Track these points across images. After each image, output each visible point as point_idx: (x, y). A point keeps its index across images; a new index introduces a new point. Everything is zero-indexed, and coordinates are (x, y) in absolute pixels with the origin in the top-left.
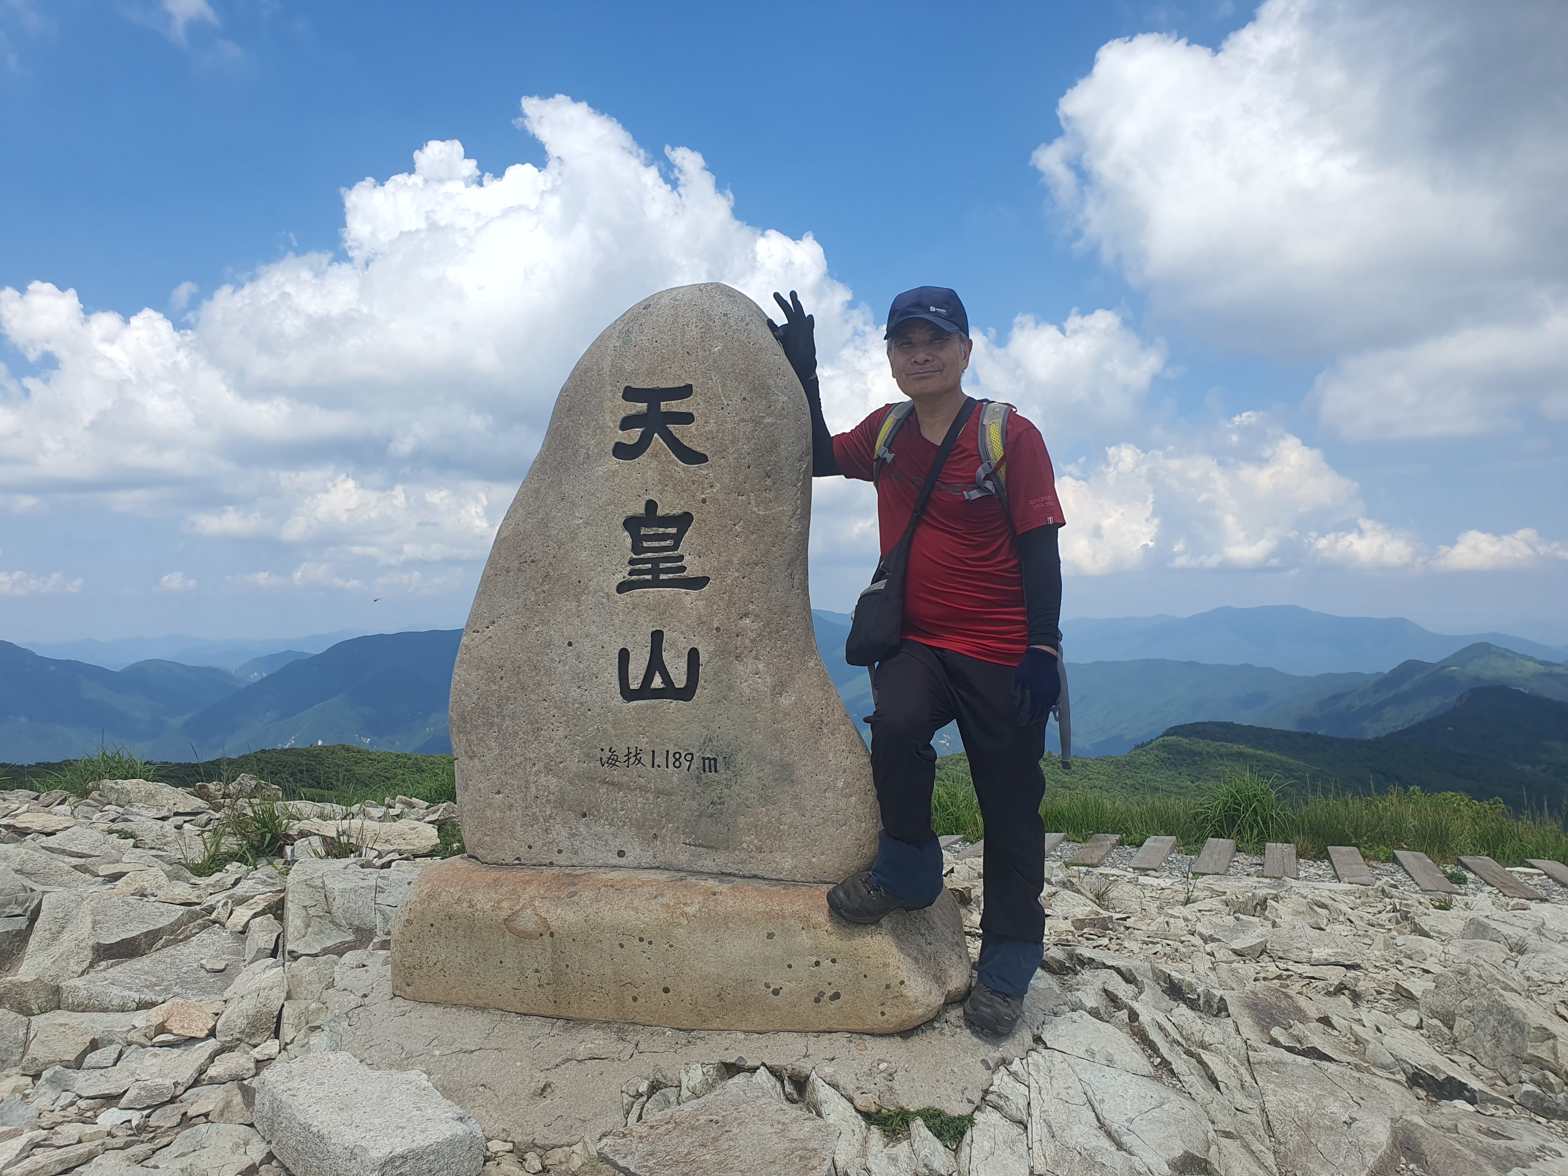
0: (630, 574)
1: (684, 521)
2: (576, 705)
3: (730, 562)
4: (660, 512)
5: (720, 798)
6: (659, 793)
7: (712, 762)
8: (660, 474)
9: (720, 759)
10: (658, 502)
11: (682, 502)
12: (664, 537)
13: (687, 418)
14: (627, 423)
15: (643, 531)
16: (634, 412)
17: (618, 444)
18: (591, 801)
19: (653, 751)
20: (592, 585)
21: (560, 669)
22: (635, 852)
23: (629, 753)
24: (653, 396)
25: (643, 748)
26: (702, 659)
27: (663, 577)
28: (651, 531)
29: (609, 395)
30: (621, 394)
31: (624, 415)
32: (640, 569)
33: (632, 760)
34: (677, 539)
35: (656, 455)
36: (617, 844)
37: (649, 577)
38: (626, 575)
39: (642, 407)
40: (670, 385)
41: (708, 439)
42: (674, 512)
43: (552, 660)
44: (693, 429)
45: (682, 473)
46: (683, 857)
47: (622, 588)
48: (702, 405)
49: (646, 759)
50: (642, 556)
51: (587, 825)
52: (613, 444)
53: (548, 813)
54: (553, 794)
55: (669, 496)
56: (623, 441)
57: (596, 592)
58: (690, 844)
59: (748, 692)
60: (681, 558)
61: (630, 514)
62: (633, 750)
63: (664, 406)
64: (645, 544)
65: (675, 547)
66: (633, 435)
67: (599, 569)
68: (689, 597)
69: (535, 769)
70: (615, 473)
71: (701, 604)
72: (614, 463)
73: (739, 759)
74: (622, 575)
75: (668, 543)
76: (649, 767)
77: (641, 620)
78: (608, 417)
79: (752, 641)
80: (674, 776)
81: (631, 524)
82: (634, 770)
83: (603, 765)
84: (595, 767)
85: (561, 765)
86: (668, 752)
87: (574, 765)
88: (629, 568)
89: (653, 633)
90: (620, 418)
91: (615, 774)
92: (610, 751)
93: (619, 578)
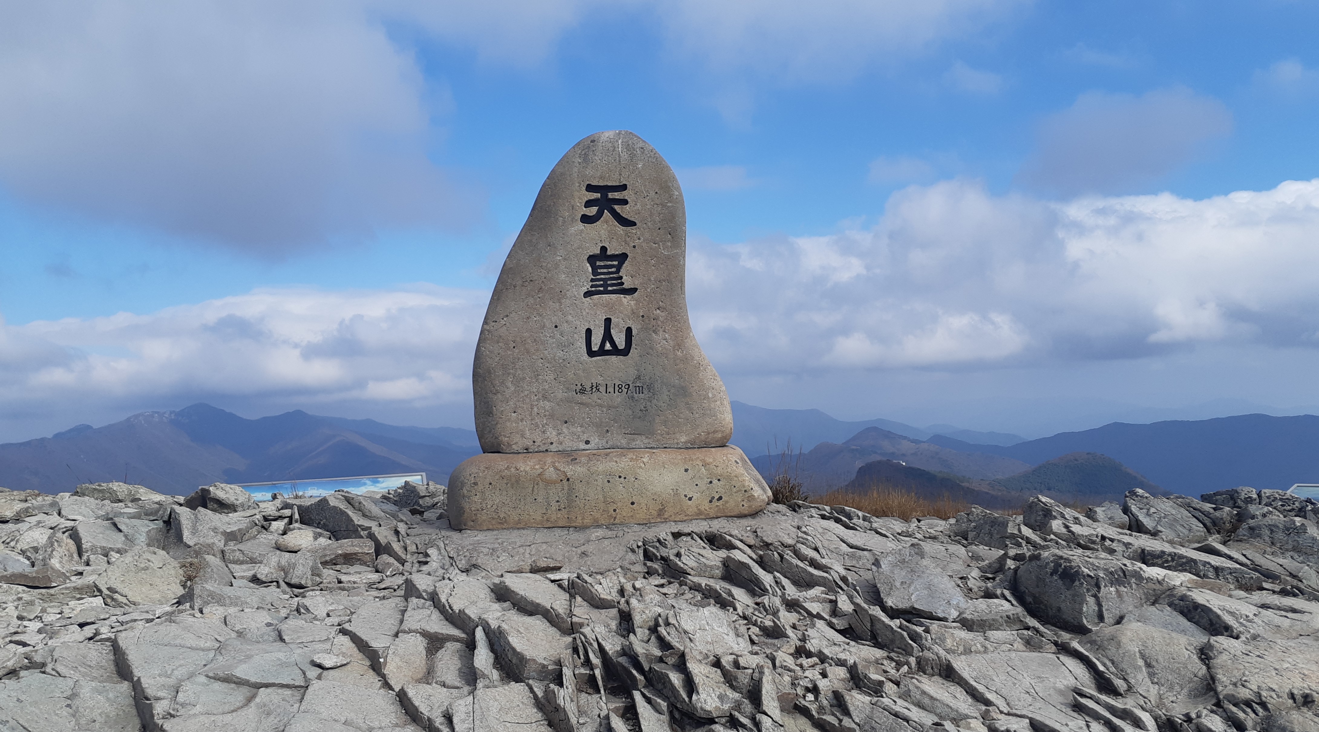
0: (591, 287)
1: (623, 257)
2: (561, 361)
3: (650, 280)
4: (609, 253)
5: (645, 407)
6: (609, 408)
7: (641, 388)
8: (609, 232)
9: (645, 387)
10: (608, 247)
11: (622, 247)
12: (612, 266)
13: (625, 202)
14: (589, 204)
15: (598, 263)
16: (593, 198)
17: (583, 216)
18: (570, 415)
19: (606, 385)
20: (569, 294)
21: (551, 340)
22: (595, 441)
23: (593, 386)
24: (604, 189)
25: (600, 383)
26: (634, 333)
27: (610, 288)
28: (602, 264)
29: (578, 189)
30: (585, 188)
31: (586, 199)
32: (596, 285)
33: (594, 390)
34: (619, 268)
35: (607, 222)
36: (585, 437)
37: (602, 289)
38: (589, 287)
39: (599, 195)
40: (614, 184)
41: (636, 214)
42: (617, 253)
43: (546, 336)
44: (628, 208)
45: (621, 232)
46: (624, 442)
47: (588, 294)
48: (633, 195)
49: (602, 389)
50: (598, 277)
51: (568, 428)
52: (580, 216)
53: (545, 422)
54: (548, 411)
55: (615, 243)
56: (586, 214)
57: (571, 297)
58: (628, 434)
59: (660, 349)
60: (621, 278)
61: (592, 254)
62: (595, 385)
63: (611, 195)
64: (599, 271)
65: (618, 271)
66: (593, 211)
67: (573, 284)
68: (625, 299)
69: (535, 398)
70: (582, 231)
71: (632, 303)
72: (581, 226)
73: (656, 386)
74: (586, 287)
75: (613, 270)
76: (604, 393)
77: (598, 313)
78: (577, 200)
79: (662, 322)
80: (618, 398)
81: (592, 259)
82: (595, 395)
83: (577, 394)
84: (572, 395)
85: (552, 395)
86: (615, 384)
87: (560, 395)
88: (590, 284)
89: (605, 320)
90: (584, 201)
91: (584, 398)
92: (581, 385)
93: (585, 289)
